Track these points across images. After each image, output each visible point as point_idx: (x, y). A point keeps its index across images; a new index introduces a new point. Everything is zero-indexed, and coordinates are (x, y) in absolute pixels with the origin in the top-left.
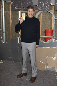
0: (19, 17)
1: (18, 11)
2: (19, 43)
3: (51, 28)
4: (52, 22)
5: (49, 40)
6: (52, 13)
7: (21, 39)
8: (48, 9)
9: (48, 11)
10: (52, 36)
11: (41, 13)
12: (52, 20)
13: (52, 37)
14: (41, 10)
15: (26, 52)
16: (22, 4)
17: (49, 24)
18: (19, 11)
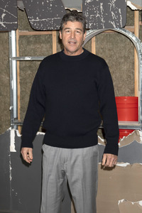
0: (14, 55)
1: (8, 31)
2: (13, 149)
3: (133, 91)
4: (133, 68)
5: (126, 135)
6: (134, 38)
7: (19, 135)
8: (117, 22)
9: (118, 30)
10: (137, 119)
11: (94, 39)
12: (134, 63)
13: (136, 124)
14: (94, 28)
15: (59, 184)
16: (21, 5)
17: (125, 76)
18: (13, 32)
